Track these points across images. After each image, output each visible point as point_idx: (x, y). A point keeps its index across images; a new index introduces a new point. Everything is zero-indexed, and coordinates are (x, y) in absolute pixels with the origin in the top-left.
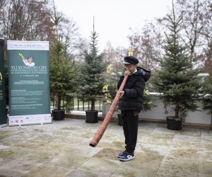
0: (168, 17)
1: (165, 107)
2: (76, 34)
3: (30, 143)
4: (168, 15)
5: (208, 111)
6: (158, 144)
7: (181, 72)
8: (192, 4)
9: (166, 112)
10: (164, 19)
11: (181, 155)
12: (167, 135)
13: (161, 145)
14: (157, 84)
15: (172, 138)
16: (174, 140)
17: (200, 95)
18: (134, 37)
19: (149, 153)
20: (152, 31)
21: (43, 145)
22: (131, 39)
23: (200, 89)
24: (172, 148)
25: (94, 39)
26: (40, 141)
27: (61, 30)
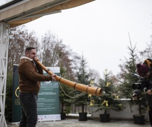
1: (131, 108)
10: (145, 52)
14: (124, 92)
25: (83, 65)
27: (76, 64)
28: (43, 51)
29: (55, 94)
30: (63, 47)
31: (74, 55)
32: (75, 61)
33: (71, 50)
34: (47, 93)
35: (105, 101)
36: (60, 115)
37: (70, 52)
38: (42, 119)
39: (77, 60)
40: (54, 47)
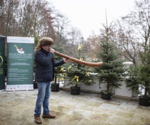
1: (99, 85)
2: (68, 25)
3: (7, 104)
5: (129, 88)
6: (86, 110)
9: (100, 88)
10: (127, 17)
11: (96, 118)
12: (97, 103)
13: (88, 110)
15: (99, 106)
16: (100, 107)
19: (75, 115)
21: (13, 106)
24: (94, 113)
26: (13, 103)
27: (58, 22)
28: (24, 6)
29: (29, 64)
30: (45, 4)
31: (57, 12)
32: (57, 19)
33: (54, 7)
34: (20, 64)
35: (76, 76)
36: (33, 85)
37: (52, 9)
38: (15, 88)
39: (59, 18)
40: (36, 3)
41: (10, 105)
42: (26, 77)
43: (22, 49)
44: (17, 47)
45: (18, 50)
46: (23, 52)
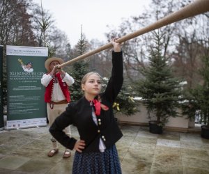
0: (143, 16)
1: (148, 113)
2: (51, 27)
4: (143, 14)
5: (186, 116)
7: (164, 82)
8: (166, 4)
9: (149, 118)
10: (141, 18)
11: (166, 161)
12: (150, 139)
15: (156, 143)
16: (158, 144)
17: (180, 102)
18: (111, 35)
20: (128, 29)
22: (108, 36)
23: (180, 97)
29: (40, 88)
32: (36, 18)
41: (31, 151)
42: (35, 107)
43: (30, 65)
44: (22, 63)
45: (23, 67)
46: (32, 70)
